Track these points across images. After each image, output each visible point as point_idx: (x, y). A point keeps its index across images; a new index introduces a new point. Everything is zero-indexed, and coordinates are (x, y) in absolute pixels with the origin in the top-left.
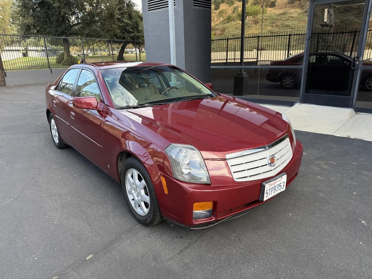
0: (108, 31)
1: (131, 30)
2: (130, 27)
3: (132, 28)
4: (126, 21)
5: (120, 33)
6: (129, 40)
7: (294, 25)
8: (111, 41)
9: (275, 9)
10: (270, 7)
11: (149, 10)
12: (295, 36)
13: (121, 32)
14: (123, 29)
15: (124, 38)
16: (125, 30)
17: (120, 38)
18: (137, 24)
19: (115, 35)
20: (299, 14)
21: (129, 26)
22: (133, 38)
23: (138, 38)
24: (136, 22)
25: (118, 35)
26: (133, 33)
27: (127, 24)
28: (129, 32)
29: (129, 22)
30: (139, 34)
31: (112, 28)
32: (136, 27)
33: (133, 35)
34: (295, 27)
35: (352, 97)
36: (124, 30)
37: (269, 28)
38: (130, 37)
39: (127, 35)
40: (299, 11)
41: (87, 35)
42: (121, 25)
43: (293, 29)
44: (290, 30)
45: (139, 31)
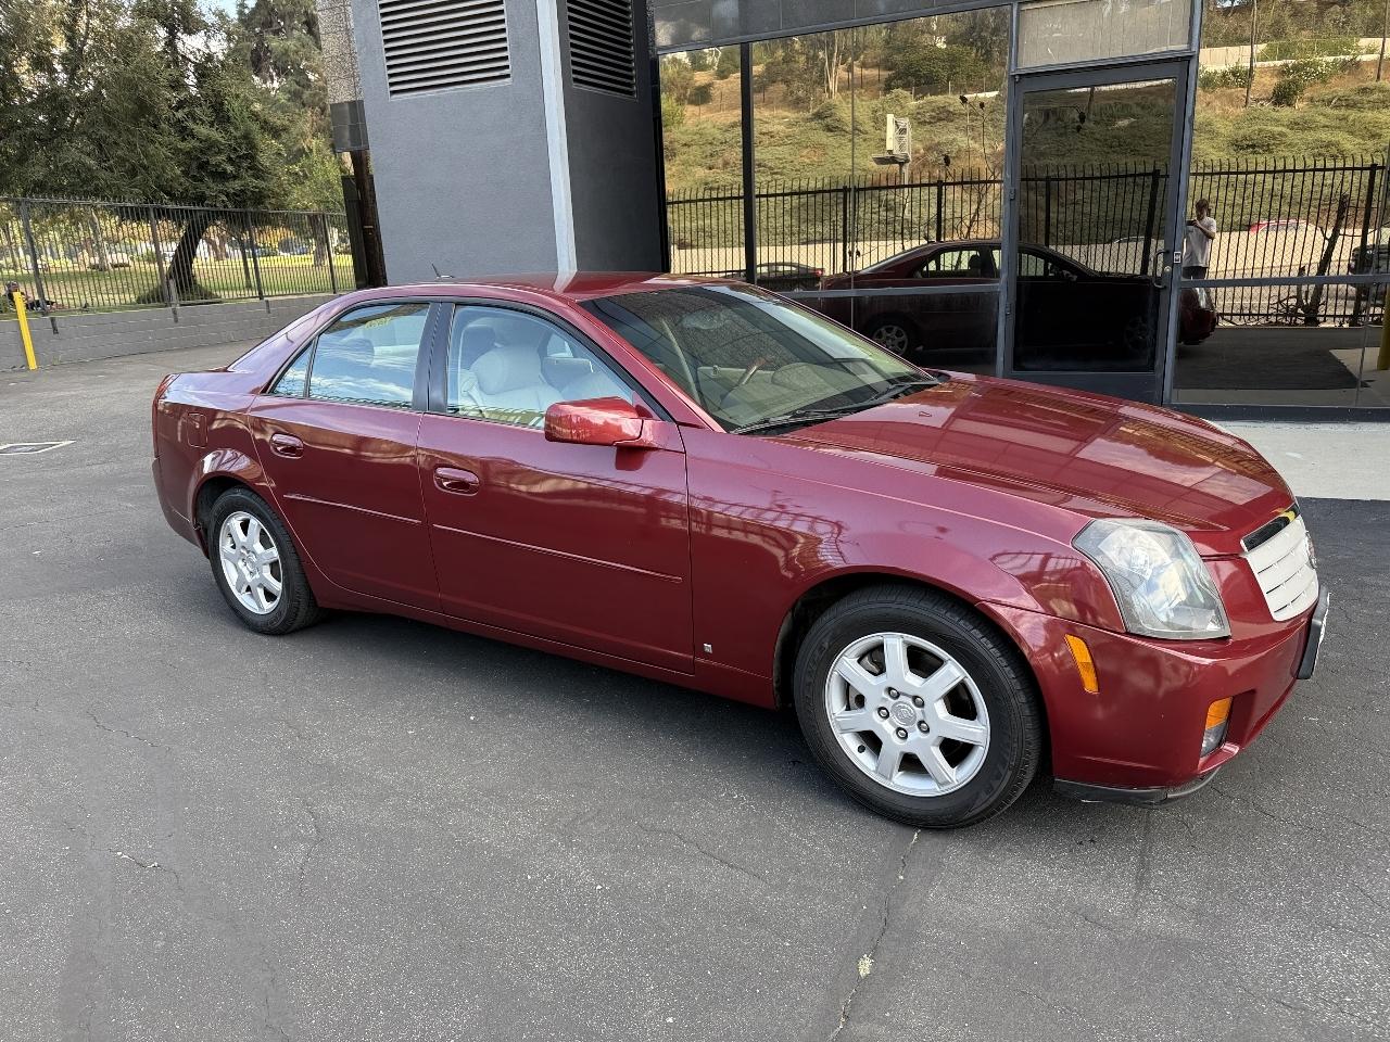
0: (133, 172)
1: (230, 168)
2: (223, 157)
3: (230, 160)
4: (203, 130)
5: (182, 180)
6: (225, 206)
7: (780, 159)
8: (147, 209)
9: (711, 111)
10: (692, 102)
11: (393, 92)
12: (786, 198)
13: (185, 173)
14: (194, 165)
15: (201, 199)
16: (203, 166)
17: (183, 198)
18: (252, 146)
19: (162, 188)
20: (791, 125)
21: (220, 152)
22: (239, 198)
23: (259, 197)
24: (246, 136)
25: (176, 185)
26: (235, 177)
27: (210, 146)
28: (222, 176)
29: (215, 135)
30: (263, 184)
31: (146, 156)
32: (246, 157)
33: (236, 185)
34: (784, 168)
35: (1159, 375)
36: (199, 164)
37: (701, 173)
38: (227, 196)
39: (211, 187)
40: (791, 115)
41: (40, 187)
42: (181, 145)
43: (776, 173)
44: (769, 178)
45: (259, 173)
